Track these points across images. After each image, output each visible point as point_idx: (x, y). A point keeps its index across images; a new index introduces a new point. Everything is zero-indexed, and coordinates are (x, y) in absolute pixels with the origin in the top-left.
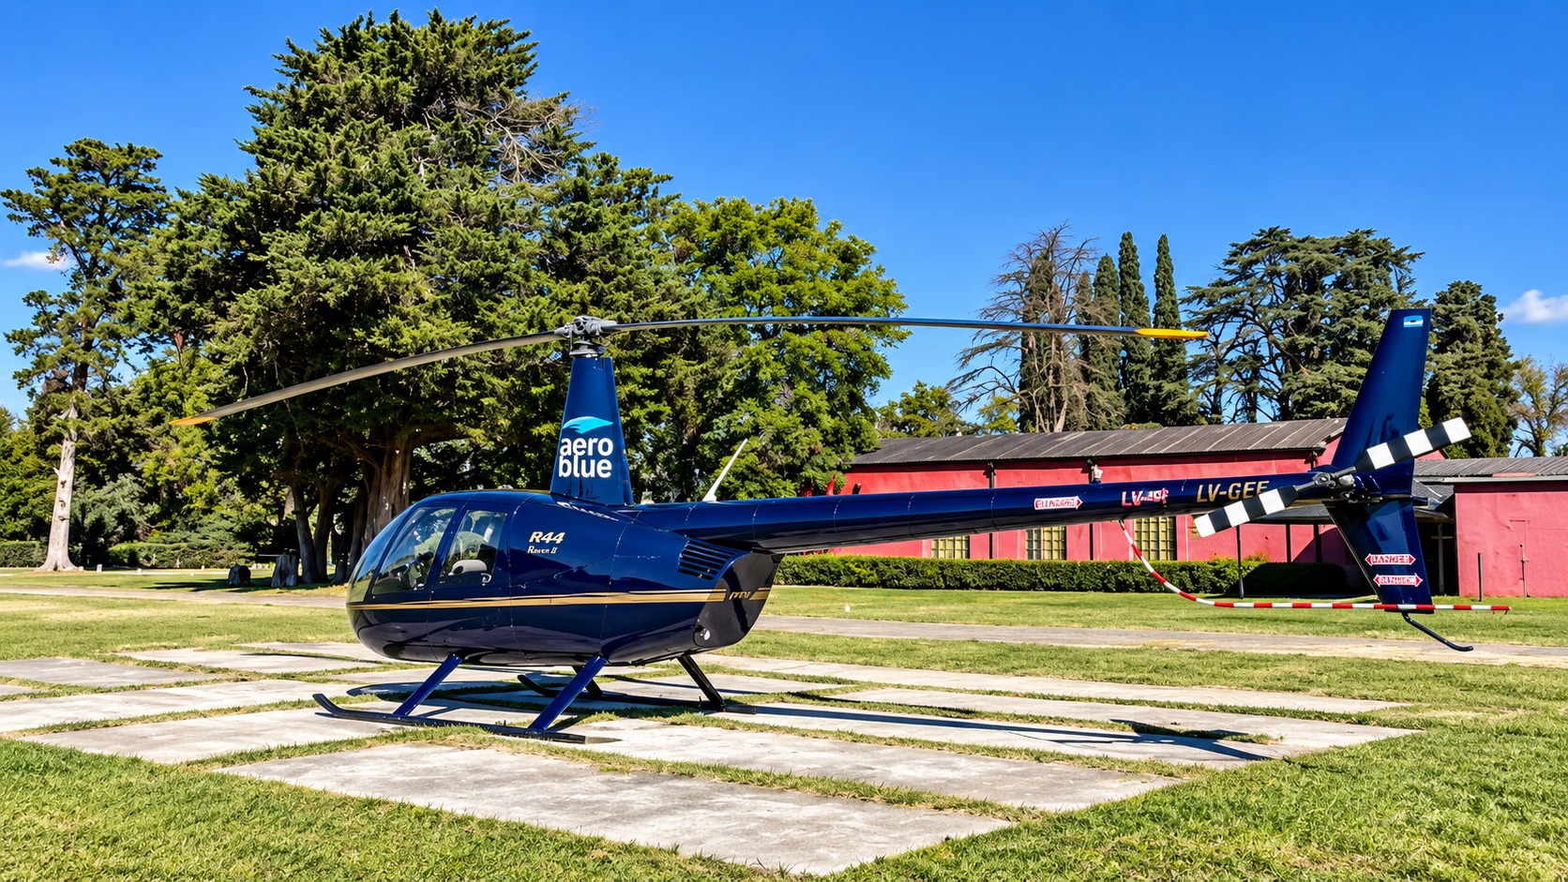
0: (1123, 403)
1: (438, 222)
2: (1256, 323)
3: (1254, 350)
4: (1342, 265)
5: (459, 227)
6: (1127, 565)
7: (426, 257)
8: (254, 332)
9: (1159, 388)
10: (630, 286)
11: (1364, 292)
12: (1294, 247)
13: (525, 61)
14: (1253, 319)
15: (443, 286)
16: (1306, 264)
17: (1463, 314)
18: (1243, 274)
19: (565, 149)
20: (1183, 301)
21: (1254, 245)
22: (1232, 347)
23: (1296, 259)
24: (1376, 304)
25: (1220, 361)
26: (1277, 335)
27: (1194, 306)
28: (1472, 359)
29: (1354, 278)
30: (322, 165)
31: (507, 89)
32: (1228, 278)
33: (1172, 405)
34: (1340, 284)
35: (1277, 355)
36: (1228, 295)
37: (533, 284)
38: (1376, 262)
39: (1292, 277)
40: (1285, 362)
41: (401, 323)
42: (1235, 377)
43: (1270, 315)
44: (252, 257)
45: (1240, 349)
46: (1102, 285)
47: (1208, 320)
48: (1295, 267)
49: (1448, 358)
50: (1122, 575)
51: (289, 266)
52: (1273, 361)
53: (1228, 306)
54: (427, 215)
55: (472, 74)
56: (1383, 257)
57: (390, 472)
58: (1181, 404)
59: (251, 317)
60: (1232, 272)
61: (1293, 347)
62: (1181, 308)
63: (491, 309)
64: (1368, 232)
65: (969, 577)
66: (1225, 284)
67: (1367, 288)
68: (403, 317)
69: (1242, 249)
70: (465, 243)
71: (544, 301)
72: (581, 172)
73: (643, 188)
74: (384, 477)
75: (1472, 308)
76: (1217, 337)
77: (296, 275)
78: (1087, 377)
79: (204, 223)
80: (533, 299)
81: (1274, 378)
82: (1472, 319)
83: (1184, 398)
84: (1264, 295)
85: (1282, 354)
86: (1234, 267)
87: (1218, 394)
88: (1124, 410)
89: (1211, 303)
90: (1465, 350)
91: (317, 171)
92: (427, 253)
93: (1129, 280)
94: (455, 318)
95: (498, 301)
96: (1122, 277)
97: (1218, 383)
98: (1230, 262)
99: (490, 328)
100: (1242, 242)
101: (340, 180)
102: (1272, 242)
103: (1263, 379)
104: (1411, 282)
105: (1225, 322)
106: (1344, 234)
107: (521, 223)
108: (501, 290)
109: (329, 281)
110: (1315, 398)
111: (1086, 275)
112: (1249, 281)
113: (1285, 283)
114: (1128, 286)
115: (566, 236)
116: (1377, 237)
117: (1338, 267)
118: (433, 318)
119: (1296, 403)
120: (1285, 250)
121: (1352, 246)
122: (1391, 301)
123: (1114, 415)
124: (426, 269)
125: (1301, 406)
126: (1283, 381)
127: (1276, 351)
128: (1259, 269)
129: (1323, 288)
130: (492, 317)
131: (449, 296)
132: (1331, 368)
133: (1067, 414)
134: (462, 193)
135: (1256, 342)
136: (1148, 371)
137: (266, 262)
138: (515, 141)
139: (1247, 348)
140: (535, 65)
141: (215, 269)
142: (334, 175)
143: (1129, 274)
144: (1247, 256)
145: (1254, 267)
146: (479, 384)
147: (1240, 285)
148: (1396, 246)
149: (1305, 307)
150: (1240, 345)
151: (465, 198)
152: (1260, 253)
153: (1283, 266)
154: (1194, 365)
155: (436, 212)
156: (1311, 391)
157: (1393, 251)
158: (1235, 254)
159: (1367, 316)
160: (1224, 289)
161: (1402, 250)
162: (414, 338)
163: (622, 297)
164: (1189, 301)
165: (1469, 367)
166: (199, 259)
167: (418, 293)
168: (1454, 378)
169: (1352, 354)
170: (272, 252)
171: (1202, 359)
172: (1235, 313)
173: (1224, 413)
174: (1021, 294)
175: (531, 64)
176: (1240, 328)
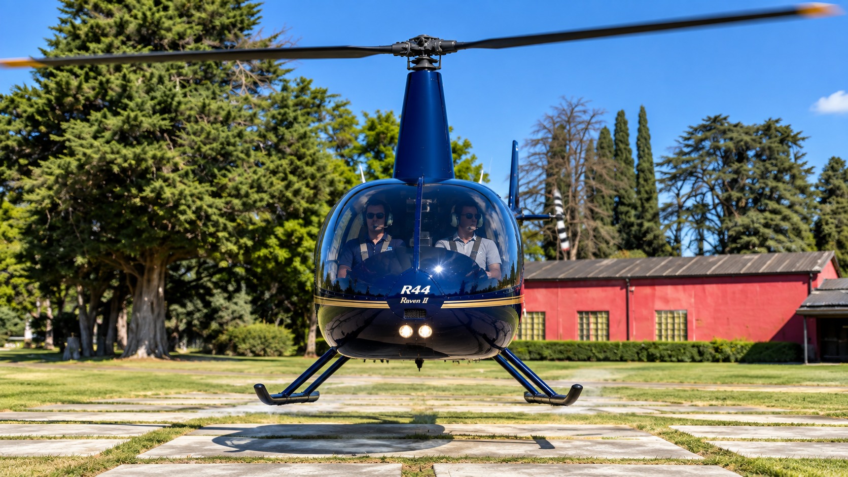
0: (617, 235)
1: (188, 119)
2: (704, 181)
3: (703, 200)
4: (760, 143)
5: (204, 124)
6: (654, 344)
7: (180, 141)
8: (55, 188)
9: (641, 225)
10: (313, 163)
11: (774, 162)
12: (729, 130)
13: (253, 15)
14: (702, 178)
15: (192, 161)
16: (738, 142)
17: (837, 178)
18: (697, 148)
19: (275, 72)
20: (658, 165)
21: (704, 128)
22: (689, 198)
23: (731, 139)
24: (781, 171)
25: (681, 207)
26: (718, 190)
27: (665, 169)
28: (841, 208)
29: (767, 152)
30: (104, 79)
31: (239, 33)
32: (686, 150)
33: (649, 237)
34: (758, 156)
35: (718, 204)
36: (688, 162)
37: (252, 160)
38: (782, 141)
39: (727, 151)
40: (723, 208)
41: (164, 184)
42: (690, 218)
43: (713, 177)
44: (53, 137)
45: (694, 198)
46: (602, 148)
47: (674, 178)
48: (731, 145)
49: (828, 208)
50: (652, 350)
51: (81, 145)
52: (715, 207)
53: (686, 170)
54: (182, 114)
55: (217, 23)
56: (787, 138)
57: (149, 281)
58: (656, 237)
59: (52, 178)
60: (688, 146)
61: (729, 199)
62: (656, 169)
63: (224, 176)
64: (777, 121)
65: (546, 353)
66: (686, 154)
67: (776, 159)
68: (166, 180)
69: (696, 130)
70: (209, 133)
71: (261, 171)
72: (285, 89)
73: (322, 100)
74: (145, 284)
75: (842, 174)
76: (679, 191)
77: (89, 151)
78: (594, 215)
79: (11, 114)
80: (252, 170)
81: (715, 218)
82: (841, 181)
83: (657, 232)
84: (710, 162)
85: (721, 203)
86: (691, 142)
87: (679, 230)
88: (618, 240)
89: (675, 167)
90: (838, 203)
91: (101, 83)
92: (181, 138)
93: (622, 146)
94: (201, 182)
95: (229, 171)
96: (616, 144)
97: (679, 223)
98: (688, 139)
99: (223, 187)
100: (695, 125)
101: (118, 90)
102: (714, 126)
103: (709, 220)
104: (803, 155)
105: (684, 180)
106: (761, 122)
107: (245, 121)
108: (230, 163)
109: (113, 156)
110: (744, 233)
111: (591, 141)
112: (701, 152)
113: (723, 154)
114: (620, 150)
115: (275, 129)
116: (782, 124)
117: (758, 145)
118: (185, 181)
119: (730, 237)
120: (724, 132)
121: (767, 129)
122: (791, 168)
123: (611, 244)
124: (182, 149)
125: (734, 239)
126: (722, 221)
127: (717, 201)
128: (707, 144)
129: (748, 159)
130: (224, 181)
131: (196, 167)
132: (753, 214)
133: (579, 242)
134: (207, 101)
135: (704, 195)
136: (633, 212)
137: (64, 141)
138: (241, 67)
139: (698, 198)
140: (259, 18)
141: (20, 144)
142: (113, 86)
143: (621, 141)
144: (700, 135)
145: (703, 143)
146: (216, 224)
147: (693, 155)
148: (795, 130)
149: (737, 172)
150: (693, 196)
151: (209, 105)
152: (708, 134)
153: (722, 142)
154: (664, 210)
155: (188, 113)
156: (741, 229)
157: (792, 134)
158: (692, 134)
159: (776, 178)
160: (684, 158)
161: (799, 133)
162: (173, 194)
163: (310, 170)
164: (661, 165)
165: (840, 213)
166: (8, 138)
167: (176, 165)
168: (831, 221)
169: (767, 205)
170: (67, 136)
171: (670, 205)
172: (691, 174)
173: (683, 242)
174: (546, 154)
175: (256, 16)
176: (694, 184)
